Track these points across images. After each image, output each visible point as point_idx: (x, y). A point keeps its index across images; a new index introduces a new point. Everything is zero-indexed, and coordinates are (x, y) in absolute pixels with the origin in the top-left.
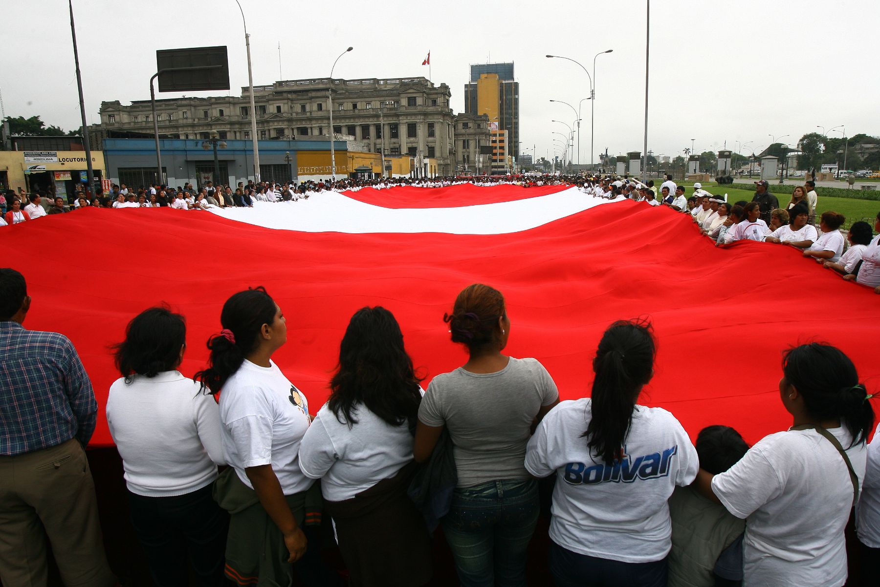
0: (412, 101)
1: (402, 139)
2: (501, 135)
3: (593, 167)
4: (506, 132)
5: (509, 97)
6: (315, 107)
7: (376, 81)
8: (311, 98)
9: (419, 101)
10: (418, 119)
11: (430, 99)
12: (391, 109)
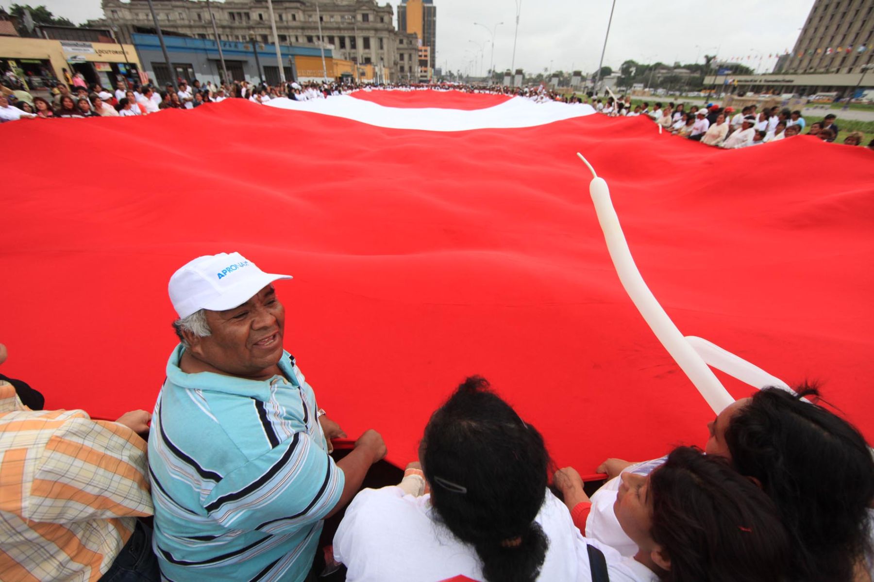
0: (365, 17)
1: (359, 50)
2: (426, 51)
3: (484, 80)
4: (429, 49)
5: (429, 19)
6: (290, 18)
8: (286, 8)
9: (371, 18)
10: (371, 34)
11: (379, 17)
12: (349, 23)
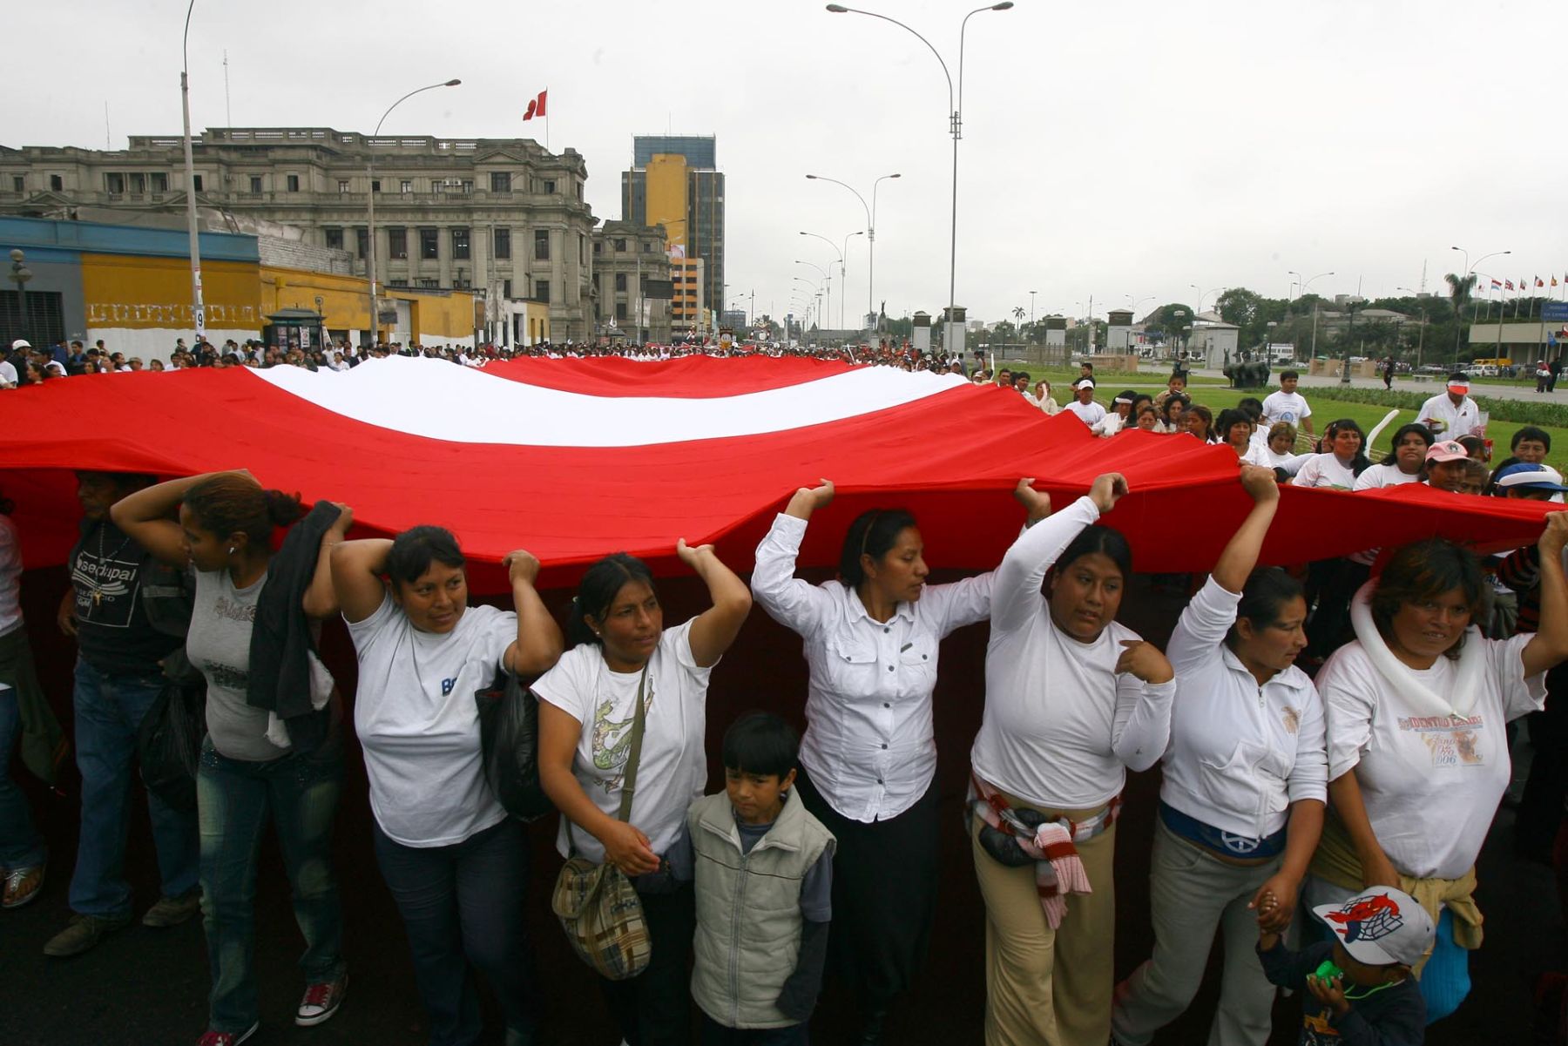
0: (500, 181)
1: (478, 261)
2: (692, 268)
4: (700, 263)
5: (706, 199)
6: (282, 183)
7: (432, 142)
8: (274, 163)
9: (517, 183)
10: (517, 219)
11: (542, 179)
12: (454, 197)
